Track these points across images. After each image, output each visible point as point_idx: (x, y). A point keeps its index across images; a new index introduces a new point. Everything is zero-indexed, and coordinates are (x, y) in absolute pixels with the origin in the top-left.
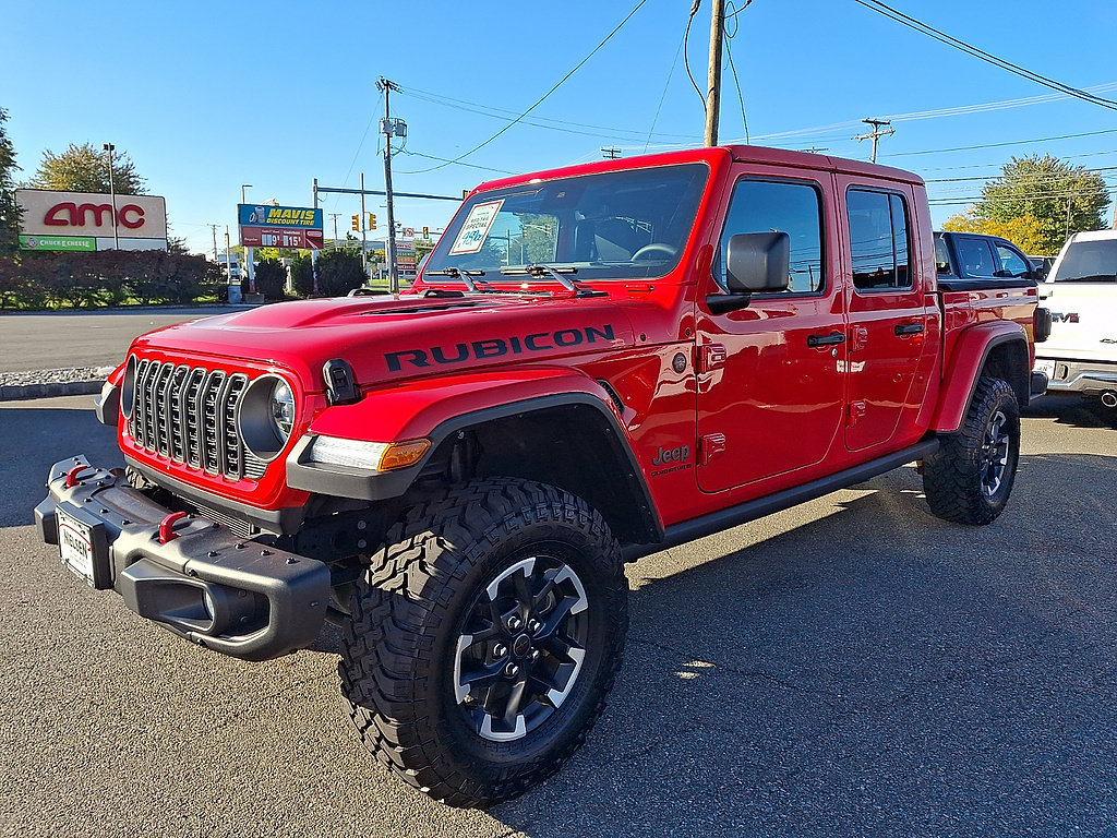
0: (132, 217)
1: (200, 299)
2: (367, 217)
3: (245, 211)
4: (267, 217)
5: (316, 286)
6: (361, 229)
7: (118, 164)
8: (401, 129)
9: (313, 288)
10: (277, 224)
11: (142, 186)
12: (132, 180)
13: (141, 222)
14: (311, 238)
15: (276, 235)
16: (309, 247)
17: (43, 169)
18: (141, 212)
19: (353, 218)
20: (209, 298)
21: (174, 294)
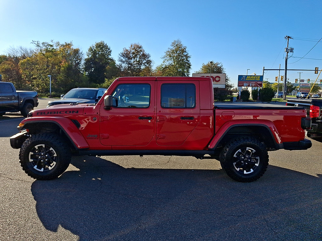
0: (217, 79)
1: (226, 100)
2: (280, 77)
3: (240, 77)
4: (246, 78)
5: (258, 98)
6: (278, 81)
7: (219, 66)
8: (292, 50)
9: (257, 98)
10: (249, 80)
11: (224, 71)
12: (222, 69)
13: (219, 80)
14: (258, 84)
15: (248, 83)
16: (257, 86)
17: (202, 68)
18: (220, 78)
19: (276, 77)
20: (229, 100)
21: (219, 99)
